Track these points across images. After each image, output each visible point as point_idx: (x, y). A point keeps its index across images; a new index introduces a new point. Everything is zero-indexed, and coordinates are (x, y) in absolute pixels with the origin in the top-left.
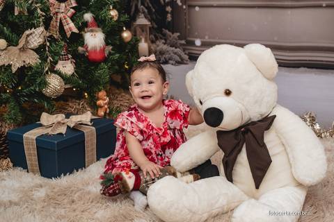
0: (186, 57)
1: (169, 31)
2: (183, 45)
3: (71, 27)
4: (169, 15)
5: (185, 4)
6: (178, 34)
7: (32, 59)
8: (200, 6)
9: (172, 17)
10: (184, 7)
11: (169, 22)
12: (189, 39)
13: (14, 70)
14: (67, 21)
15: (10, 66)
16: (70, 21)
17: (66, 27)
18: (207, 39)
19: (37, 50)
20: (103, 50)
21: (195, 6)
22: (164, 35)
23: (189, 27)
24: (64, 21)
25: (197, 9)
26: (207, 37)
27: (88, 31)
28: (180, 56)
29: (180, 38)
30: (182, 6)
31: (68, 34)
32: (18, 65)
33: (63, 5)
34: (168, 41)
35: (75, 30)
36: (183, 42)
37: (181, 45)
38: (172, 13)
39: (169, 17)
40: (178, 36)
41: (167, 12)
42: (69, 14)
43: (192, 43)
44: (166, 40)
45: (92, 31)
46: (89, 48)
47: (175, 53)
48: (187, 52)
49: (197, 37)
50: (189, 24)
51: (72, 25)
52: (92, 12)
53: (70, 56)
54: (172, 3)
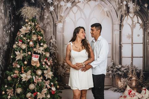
0: (64, 88)
7: (44, 96)
8: (67, 77)
10: (63, 77)
15: (40, 98)
17: (48, 87)
19: (45, 94)
28: (62, 88)
29: (62, 84)
31: (49, 88)
33: (47, 82)
35: (50, 87)
38: (60, 78)
42: (48, 84)
43: (66, 85)
50: (65, 81)
52: (53, 82)
54: (60, 76)
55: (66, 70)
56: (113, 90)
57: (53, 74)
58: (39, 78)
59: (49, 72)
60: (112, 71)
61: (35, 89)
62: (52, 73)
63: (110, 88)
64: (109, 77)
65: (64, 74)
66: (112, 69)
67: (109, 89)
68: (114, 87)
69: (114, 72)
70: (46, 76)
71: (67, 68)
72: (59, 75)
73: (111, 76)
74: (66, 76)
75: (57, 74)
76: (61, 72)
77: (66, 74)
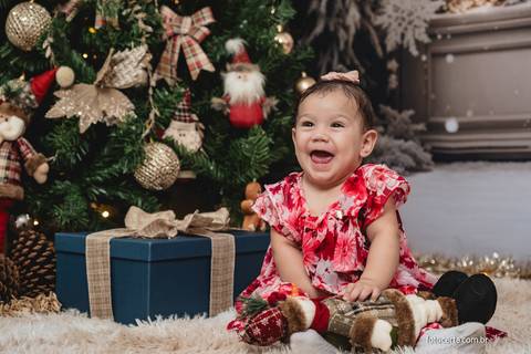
0: (427, 157)
1: (393, 108)
2: (422, 132)
3: (200, 60)
4: (393, 78)
5: (426, 53)
6: (411, 112)
8: (456, 54)
9: (400, 80)
10: (424, 58)
11: (393, 91)
12: (433, 119)
13: (83, 127)
14: (193, 51)
15: (76, 119)
16: (199, 50)
17: (191, 61)
18: (470, 116)
20: (259, 106)
21: (444, 55)
22: (383, 117)
23: (432, 96)
24: (187, 50)
25: (450, 58)
26: (469, 113)
27: (233, 70)
28: (414, 156)
29: (414, 119)
30: (419, 57)
31: (195, 74)
32: (93, 120)
33: (187, 21)
34: (391, 129)
35: (209, 67)
36: (421, 127)
37: (417, 133)
38: (400, 72)
39: (393, 81)
40: (411, 117)
41: (390, 72)
42: (198, 36)
43: (441, 128)
44: (385, 126)
45: (239, 69)
46: (232, 101)
47: (405, 151)
48: (429, 146)
49: (449, 115)
50: (434, 91)
51: (202, 57)
52: (243, 37)
53: (195, 117)
54: (401, 52)
61: (43, 37)
65: (432, 36)
72: (390, 45)
74: (443, 48)
75: (376, 41)
76: (405, 15)
77: (444, 36)
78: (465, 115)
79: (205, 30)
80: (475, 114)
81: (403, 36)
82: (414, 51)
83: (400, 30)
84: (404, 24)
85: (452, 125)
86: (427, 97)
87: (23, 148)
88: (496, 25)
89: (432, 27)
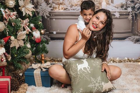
0: (49, 39)
2: (48, 34)
5: (49, 18)
12: (50, 31)
13: (17, 48)
15: (15, 47)
16: (28, 28)
17: (27, 30)
18: (59, 31)
21: (53, 19)
25: (54, 20)
26: (58, 31)
27: (34, 31)
28: (46, 39)
29: (46, 31)
30: (47, 19)
36: (48, 33)
37: (47, 34)
42: (28, 25)
43: (52, 33)
47: (44, 37)
48: (50, 37)
49: (54, 31)
50: (51, 26)
52: (33, 23)
55: (54, 8)
56: (132, 41)
57: (33, 8)
58: (12, 13)
59: (28, 4)
60: (132, 8)
61: (5, 30)
62: (33, 6)
63: (128, 37)
64: (127, 18)
65: (50, 15)
66: (133, 5)
67: (127, 39)
68: (135, 35)
69: (136, 10)
70: (23, 10)
71: (54, 4)
73: (130, 17)
74: (53, 17)
75: (37, 14)
76: (43, 10)
77: (53, 15)
78: (57, 31)
79: (28, 23)
80: (60, 31)
81: (43, 14)
82: (46, 18)
83: (42, 13)
84: (43, 12)
85: (55, 33)
86: (49, 27)
87: (6, 54)
88: (64, 14)
89: (50, 13)
